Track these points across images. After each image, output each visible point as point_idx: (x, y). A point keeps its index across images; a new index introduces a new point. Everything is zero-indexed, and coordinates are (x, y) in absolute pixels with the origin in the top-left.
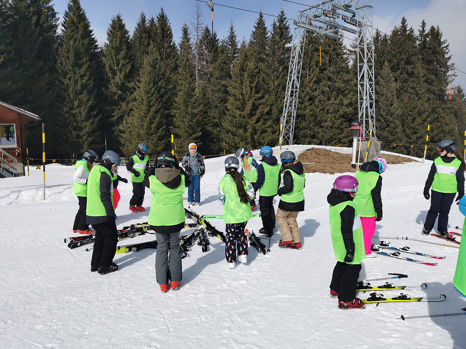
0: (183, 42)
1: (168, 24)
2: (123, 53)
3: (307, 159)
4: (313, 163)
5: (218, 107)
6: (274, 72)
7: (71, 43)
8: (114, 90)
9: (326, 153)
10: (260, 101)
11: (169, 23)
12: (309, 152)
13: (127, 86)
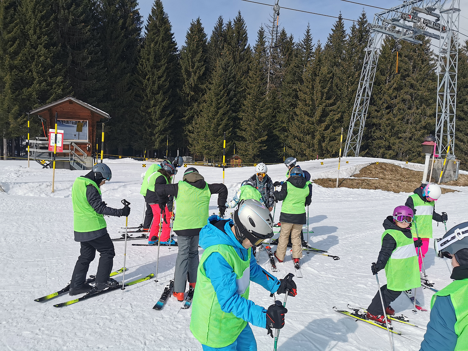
0: (258, 45)
1: (244, 28)
2: (198, 56)
3: (370, 173)
4: (376, 178)
5: (287, 111)
6: (349, 77)
7: (152, 45)
8: (188, 91)
9: (394, 168)
10: (331, 108)
11: (245, 26)
12: (373, 166)
13: (200, 88)
